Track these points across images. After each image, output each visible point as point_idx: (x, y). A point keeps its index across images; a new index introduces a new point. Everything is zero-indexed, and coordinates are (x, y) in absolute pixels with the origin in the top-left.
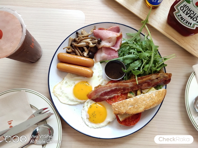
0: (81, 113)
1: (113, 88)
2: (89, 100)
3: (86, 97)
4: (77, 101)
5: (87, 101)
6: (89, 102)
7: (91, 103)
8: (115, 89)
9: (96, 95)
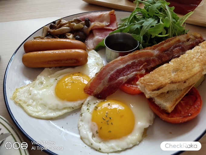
0: (79, 128)
1: (129, 63)
2: (89, 98)
3: (83, 94)
4: (65, 108)
5: (86, 102)
6: (92, 103)
7: (95, 104)
8: (132, 63)
9: (100, 83)
